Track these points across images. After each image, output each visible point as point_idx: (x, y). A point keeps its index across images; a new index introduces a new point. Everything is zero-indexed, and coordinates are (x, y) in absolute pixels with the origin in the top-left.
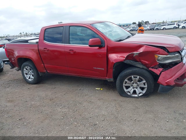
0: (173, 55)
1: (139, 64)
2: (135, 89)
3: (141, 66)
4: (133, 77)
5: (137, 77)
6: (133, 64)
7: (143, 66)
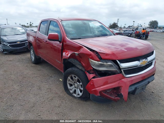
0: (105, 63)
1: (80, 64)
2: (76, 89)
3: (80, 68)
4: (73, 75)
5: (76, 77)
6: (74, 63)
7: (82, 68)
